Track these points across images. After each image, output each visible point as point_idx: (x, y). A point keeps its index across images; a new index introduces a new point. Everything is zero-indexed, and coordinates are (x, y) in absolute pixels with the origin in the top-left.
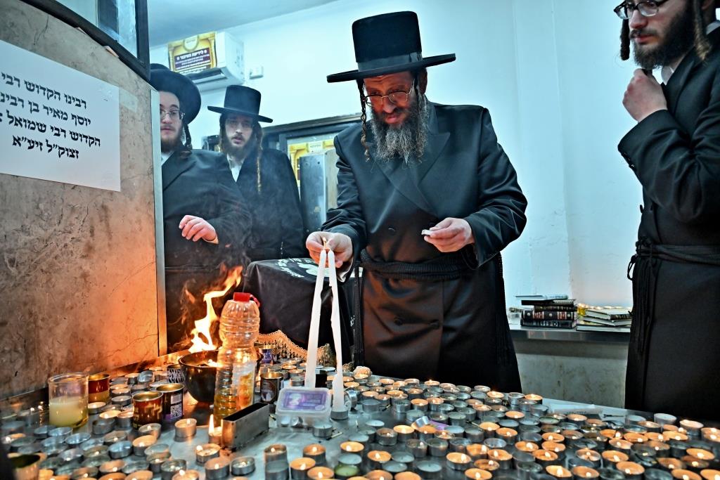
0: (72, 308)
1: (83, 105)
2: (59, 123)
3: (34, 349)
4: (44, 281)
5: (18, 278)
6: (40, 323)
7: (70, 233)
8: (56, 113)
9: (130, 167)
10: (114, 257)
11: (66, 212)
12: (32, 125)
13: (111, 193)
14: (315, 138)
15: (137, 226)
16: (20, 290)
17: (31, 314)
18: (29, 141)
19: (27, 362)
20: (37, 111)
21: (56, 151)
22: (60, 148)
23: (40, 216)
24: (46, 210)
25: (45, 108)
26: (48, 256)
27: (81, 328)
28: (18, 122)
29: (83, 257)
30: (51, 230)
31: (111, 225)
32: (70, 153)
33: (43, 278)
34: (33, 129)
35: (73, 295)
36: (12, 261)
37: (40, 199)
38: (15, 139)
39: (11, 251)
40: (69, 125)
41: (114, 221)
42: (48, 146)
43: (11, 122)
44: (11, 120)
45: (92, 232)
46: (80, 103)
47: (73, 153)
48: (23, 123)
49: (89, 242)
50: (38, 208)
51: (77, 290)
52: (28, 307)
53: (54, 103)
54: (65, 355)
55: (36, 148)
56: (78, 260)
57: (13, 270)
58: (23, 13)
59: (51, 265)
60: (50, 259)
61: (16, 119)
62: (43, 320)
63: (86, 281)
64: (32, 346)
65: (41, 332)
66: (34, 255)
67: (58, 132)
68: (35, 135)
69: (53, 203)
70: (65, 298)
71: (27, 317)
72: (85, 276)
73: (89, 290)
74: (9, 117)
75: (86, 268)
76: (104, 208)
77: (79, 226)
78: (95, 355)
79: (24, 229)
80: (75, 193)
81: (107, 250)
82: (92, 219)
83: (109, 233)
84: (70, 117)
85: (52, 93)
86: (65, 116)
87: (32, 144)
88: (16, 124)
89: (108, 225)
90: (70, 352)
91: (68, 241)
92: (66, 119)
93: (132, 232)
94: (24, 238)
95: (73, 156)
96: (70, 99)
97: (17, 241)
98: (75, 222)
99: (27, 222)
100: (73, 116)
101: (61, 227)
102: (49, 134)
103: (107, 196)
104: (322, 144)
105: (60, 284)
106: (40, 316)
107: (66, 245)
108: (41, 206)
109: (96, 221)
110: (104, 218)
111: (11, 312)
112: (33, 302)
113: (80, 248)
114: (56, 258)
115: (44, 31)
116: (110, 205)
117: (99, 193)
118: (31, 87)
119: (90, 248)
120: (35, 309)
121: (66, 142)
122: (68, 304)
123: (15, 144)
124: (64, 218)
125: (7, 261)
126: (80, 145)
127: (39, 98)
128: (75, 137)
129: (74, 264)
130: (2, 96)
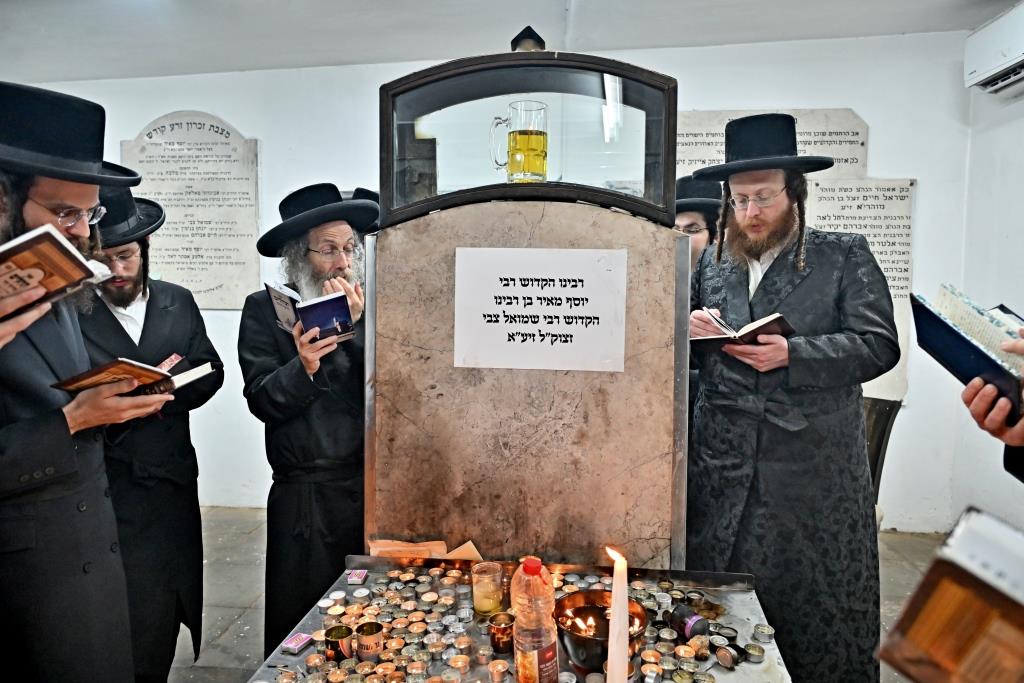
0: (560, 492)
1: (580, 284)
2: (552, 310)
3: (523, 523)
4: (534, 464)
5: (510, 459)
6: (529, 501)
7: (561, 419)
8: (550, 301)
9: (640, 341)
10: (612, 445)
11: (558, 399)
12: (525, 319)
13: (612, 374)
15: (646, 410)
16: (511, 470)
17: (521, 492)
18: (523, 335)
19: (517, 533)
20: (531, 304)
21: (548, 339)
22: (553, 336)
23: (531, 404)
24: (537, 398)
25: (539, 298)
26: (537, 440)
27: (570, 513)
28: (512, 319)
29: (574, 443)
30: (541, 417)
31: (609, 410)
32: (563, 339)
33: (532, 461)
34: (526, 322)
35: (562, 479)
36: (506, 445)
37: (532, 387)
38: (510, 335)
39: (504, 436)
40: (565, 310)
41: (613, 405)
42: (541, 335)
43: (507, 321)
44: (507, 318)
45: (586, 418)
46: (576, 283)
47: (567, 338)
48: (517, 319)
49: (582, 427)
50: (529, 396)
51: (567, 476)
52: (518, 485)
53: (548, 292)
54: (552, 536)
55: (529, 340)
56: (569, 447)
57: (506, 453)
58: (520, 213)
59: (541, 450)
60: (540, 444)
61: (512, 317)
62: (532, 499)
63: (577, 469)
64: (521, 521)
65: (530, 510)
66: (525, 440)
67: (550, 319)
68: (529, 328)
69: (544, 391)
70: (553, 482)
71: (518, 494)
72: (576, 462)
73: (579, 477)
74: (505, 316)
75: (578, 454)
76: (601, 391)
77: (570, 412)
78: (585, 543)
79: (516, 417)
80: (568, 379)
81: (603, 437)
82: (586, 405)
83: (607, 420)
84: (564, 301)
85: (546, 282)
86: (559, 302)
87: (525, 336)
88: (511, 322)
89: (606, 410)
90: (557, 534)
91: (558, 427)
92: (559, 304)
93: (638, 417)
94: (516, 424)
95: (566, 341)
96: (564, 282)
97: (509, 426)
98: (566, 407)
99: (519, 410)
100: (568, 299)
101: (552, 414)
102: (543, 325)
103: (605, 378)
105: (549, 468)
106: (529, 496)
107: (556, 431)
108: (533, 395)
109: (592, 405)
110: (601, 403)
111: (504, 487)
112: (523, 482)
113: (573, 434)
114: (546, 443)
115: (540, 222)
116: (610, 388)
117: (595, 375)
118: (525, 282)
119: (582, 435)
120: (524, 489)
121: (560, 328)
122: (556, 488)
123: (509, 340)
124: (555, 404)
125: (500, 445)
126: (575, 329)
127: (534, 291)
128: (569, 320)
129: (564, 450)
130: (499, 300)
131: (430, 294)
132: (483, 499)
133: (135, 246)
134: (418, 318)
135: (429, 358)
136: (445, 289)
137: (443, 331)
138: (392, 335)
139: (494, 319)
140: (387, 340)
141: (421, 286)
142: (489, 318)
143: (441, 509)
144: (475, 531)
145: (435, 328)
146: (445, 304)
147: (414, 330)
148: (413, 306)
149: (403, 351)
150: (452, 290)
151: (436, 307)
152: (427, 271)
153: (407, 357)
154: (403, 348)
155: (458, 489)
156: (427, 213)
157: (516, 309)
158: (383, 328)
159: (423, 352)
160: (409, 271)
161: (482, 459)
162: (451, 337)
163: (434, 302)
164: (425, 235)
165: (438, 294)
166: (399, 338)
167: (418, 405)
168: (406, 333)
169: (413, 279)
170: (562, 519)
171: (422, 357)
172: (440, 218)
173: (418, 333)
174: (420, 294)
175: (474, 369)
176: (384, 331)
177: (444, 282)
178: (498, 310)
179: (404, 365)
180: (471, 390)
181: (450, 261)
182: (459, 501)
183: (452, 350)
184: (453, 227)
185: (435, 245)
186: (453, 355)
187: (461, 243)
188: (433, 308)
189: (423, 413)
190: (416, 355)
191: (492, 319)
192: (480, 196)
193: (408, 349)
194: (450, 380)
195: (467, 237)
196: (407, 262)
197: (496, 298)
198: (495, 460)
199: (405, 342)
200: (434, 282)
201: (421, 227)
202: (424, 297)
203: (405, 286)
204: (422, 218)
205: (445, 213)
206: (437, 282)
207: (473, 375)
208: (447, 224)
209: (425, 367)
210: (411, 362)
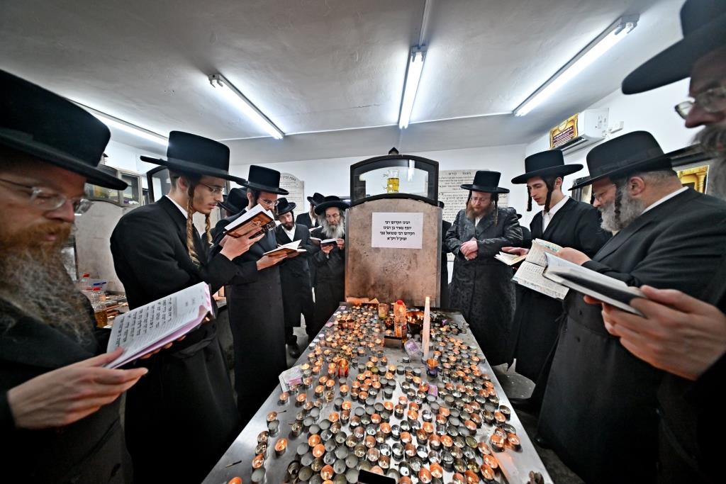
0: (403, 284)
2: (401, 231)
5: (388, 274)
7: (403, 262)
8: (400, 228)
9: (427, 240)
10: (418, 270)
12: (392, 233)
13: (419, 250)
15: (428, 260)
16: (388, 278)
19: (390, 295)
20: (394, 229)
21: (399, 239)
22: (401, 238)
23: (394, 258)
25: (397, 227)
27: (405, 290)
28: (389, 233)
29: (407, 270)
30: (397, 262)
31: (417, 260)
33: (394, 275)
35: (403, 280)
37: (394, 253)
39: (386, 267)
40: (404, 230)
41: (419, 258)
42: (397, 238)
43: (387, 234)
45: (410, 262)
46: (408, 223)
47: (405, 239)
49: (409, 265)
51: (405, 279)
52: (390, 282)
53: (400, 225)
57: (387, 272)
58: (391, 202)
59: (397, 272)
60: (397, 270)
62: (394, 286)
63: (408, 277)
64: (391, 292)
65: (394, 289)
66: (392, 269)
67: (400, 234)
68: (394, 236)
69: (398, 254)
70: (401, 281)
71: (390, 284)
72: (407, 275)
73: (408, 280)
74: (387, 232)
75: (408, 273)
76: (415, 254)
77: (406, 260)
79: (390, 262)
80: (405, 251)
81: (416, 268)
82: (410, 259)
83: (417, 263)
85: (399, 222)
86: (403, 228)
87: (393, 238)
91: (402, 265)
93: (426, 262)
96: (404, 222)
97: (388, 265)
99: (390, 260)
100: (405, 227)
101: (400, 261)
102: (398, 235)
103: (416, 251)
105: (399, 277)
108: (395, 255)
109: (412, 259)
110: (415, 258)
111: (386, 282)
112: (392, 281)
113: (406, 267)
114: (399, 270)
116: (417, 254)
117: (414, 250)
118: (392, 223)
119: (409, 268)
120: (392, 283)
121: (403, 236)
123: (388, 239)
124: (401, 258)
125: (385, 270)
126: (407, 236)
127: (395, 225)
128: (406, 233)
129: (404, 271)
130: (385, 228)
131: (365, 226)
132: (380, 286)
133: (290, 213)
134: (361, 233)
135: (364, 245)
136: (369, 224)
137: (368, 237)
138: (353, 238)
141: (362, 223)
143: (367, 289)
144: (377, 295)
145: (366, 236)
146: (369, 229)
148: (360, 229)
151: (366, 230)
152: (364, 219)
155: (372, 283)
156: (364, 202)
157: (389, 230)
160: (359, 219)
161: (380, 274)
162: (371, 238)
163: (366, 228)
164: (363, 209)
165: (367, 226)
167: (361, 258)
168: (357, 238)
169: (360, 221)
170: (403, 292)
171: (362, 244)
172: (368, 204)
173: (361, 237)
176: (351, 237)
177: (369, 222)
178: (384, 230)
179: (357, 247)
180: (376, 254)
181: (371, 216)
182: (374, 287)
183: (371, 242)
184: (371, 207)
185: (366, 212)
186: (371, 244)
187: (374, 211)
189: (362, 260)
190: (360, 244)
191: (383, 233)
192: (380, 197)
193: (358, 242)
194: (370, 251)
195: (375, 209)
196: (358, 217)
198: (384, 274)
199: (357, 240)
201: (362, 207)
202: (363, 227)
205: (369, 202)
206: (367, 223)
207: (377, 249)
208: (370, 205)
209: (363, 247)
210: (359, 246)
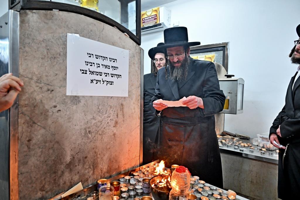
0: (109, 148)
1: (115, 61)
2: (107, 71)
3: (96, 167)
4: (100, 138)
5: (91, 138)
6: (98, 156)
7: (110, 117)
8: (106, 66)
9: (132, 85)
10: (125, 125)
11: (109, 109)
12: (97, 73)
13: (125, 98)
14: (201, 54)
15: (133, 111)
16: (92, 143)
17: (95, 152)
18: (96, 81)
19: (94, 172)
20: (99, 67)
21: (105, 83)
22: (107, 82)
23: (99, 112)
24: (101, 109)
25: (102, 65)
26: (102, 128)
27: (112, 156)
28: (92, 73)
29: (114, 127)
30: (103, 117)
31: (124, 112)
32: (110, 83)
33: (100, 137)
34: (98, 75)
35: (110, 143)
36: (89, 132)
37: (99, 104)
38: (91, 80)
39: (89, 128)
40: (110, 71)
41: (126, 110)
42: (103, 81)
43: (90, 74)
44: (90, 72)
45: (117, 116)
46: (115, 60)
47: (112, 83)
48: (94, 73)
49: (116, 120)
50: (99, 108)
51: (112, 141)
52: (94, 150)
53: (105, 62)
54: (107, 168)
55: (99, 83)
56: (112, 128)
57: (90, 135)
58: (95, 25)
59: (103, 131)
60: (102, 129)
61: (92, 72)
62: (99, 154)
63: (115, 137)
64: (95, 165)
65: (99, 160)
66: (97, 128)
67: (106, 74)
68: (98, 78)
69: (104, 105)
70: (107, 145)
71: (94, 154)
72: (114, 135)
73: (116, 140)
74: (90, 71)
75: (115, 131)
76: (122, 105)
77: (113, 114)
78: (117, 167)
79: (94, 118)
80: (112, 99)
81: (123, 123)
82: (117, 110)
83: (123, 115)
84: (111, 67)
85: (105, 58)
86: (109, 67)
87: (98, 81)
88: (92, 74)
89: (123, 112)
90: (108, 166)
91: (109, 121)
92: (109, 68)
93: (132, 113)
94: (94, 122)
95: (111, 84)
96: (111, 60)
97: (91, 123)
98: (111, 112)
99: (95, 115)
100: (112, 67)
101: (106, 115)
102: (103, 77)
103: (123, 99)
104: (204, 57)
105: (106, 139)
106: (98, 153)
107: (108, 123)
108: (100, 107)
109: (119, 111)
110: (122, 109)
111: (89, 152)
112: (96, 147)
113: (113, 123)
114: (104, 128)
115: (102, 31)
116: (124, 103)
117: (120, 98)
118: (97, 57)
119: (116, 123)
120: (97, 151)
121: (109, 78)
122: (108, 147)
123: (91, 83)
124: (108, 111)
125: (88, 132)
126: (114, 79)
127: (100, 61)
128: (112, 76)
129: (111, 130)
130: (87, 63)
131: (54, 55)
132: (80, 160)
134: (47, 68)
135: (53, 90)
136: (62, 54)
137: (61, 76)
138: (30, 76)
139: (85, 72)
140: (27, 79)
141: (48, 49)
142: (83, 72)
143: (60, 172)
144: (76, 178)
145: (57, 74)
146: (61, 61)
147: (44, 74)
148: (44, 60)
149: (37, 86)
150: (65, 55)
151: (57, 63)
152: (52, 42)
153: (39, 90)
154: (37, 84)
155: (68, 159)
156: (51, 10)
157: (94, 68)
158: (24, 72)
159: (49, 87)
160: (41, 39)
161: (79, 142)
162: (65, 79)
163: (56, 60)
164: (51, 21)
165: (58, 56)
166: (35, 78)
167: (46, 117)
168: (39, 76)
169: (44, 45)
170: (110, 159)
171: (49, 90)
172: (59, 15)
173: (47, 76)
174: (48, 54)
175: (76, 96)
176: (24, 73)
177: (62, 50)
178: (86, 68)
179: (38, 94)
180: (75, 107)
181: (65, 39)
182: (70, 166)
183: (65, 87)
184: (66, 22)
185: (56, 29)
186: (66, 89)
187: (70, 31)
188: (55, 63)
189: (50, 122)
190: (45, 88)
191: (84, 72)
192: (78, 10)
193: (40, 85)
194: (64, 103)
195: (72, 29)
196: (40, 34)
197: (86, 62)
198: (85, 140)
199: (39, 81)
200: (55, 49)
201: (48, 16)
202: (50, 56)
203: (38, 48)
204: (49, 11)
205: (61, 13)
207: (76, 99)
208: (62, 19)
209: (51, 95)
210: (42, 92)
